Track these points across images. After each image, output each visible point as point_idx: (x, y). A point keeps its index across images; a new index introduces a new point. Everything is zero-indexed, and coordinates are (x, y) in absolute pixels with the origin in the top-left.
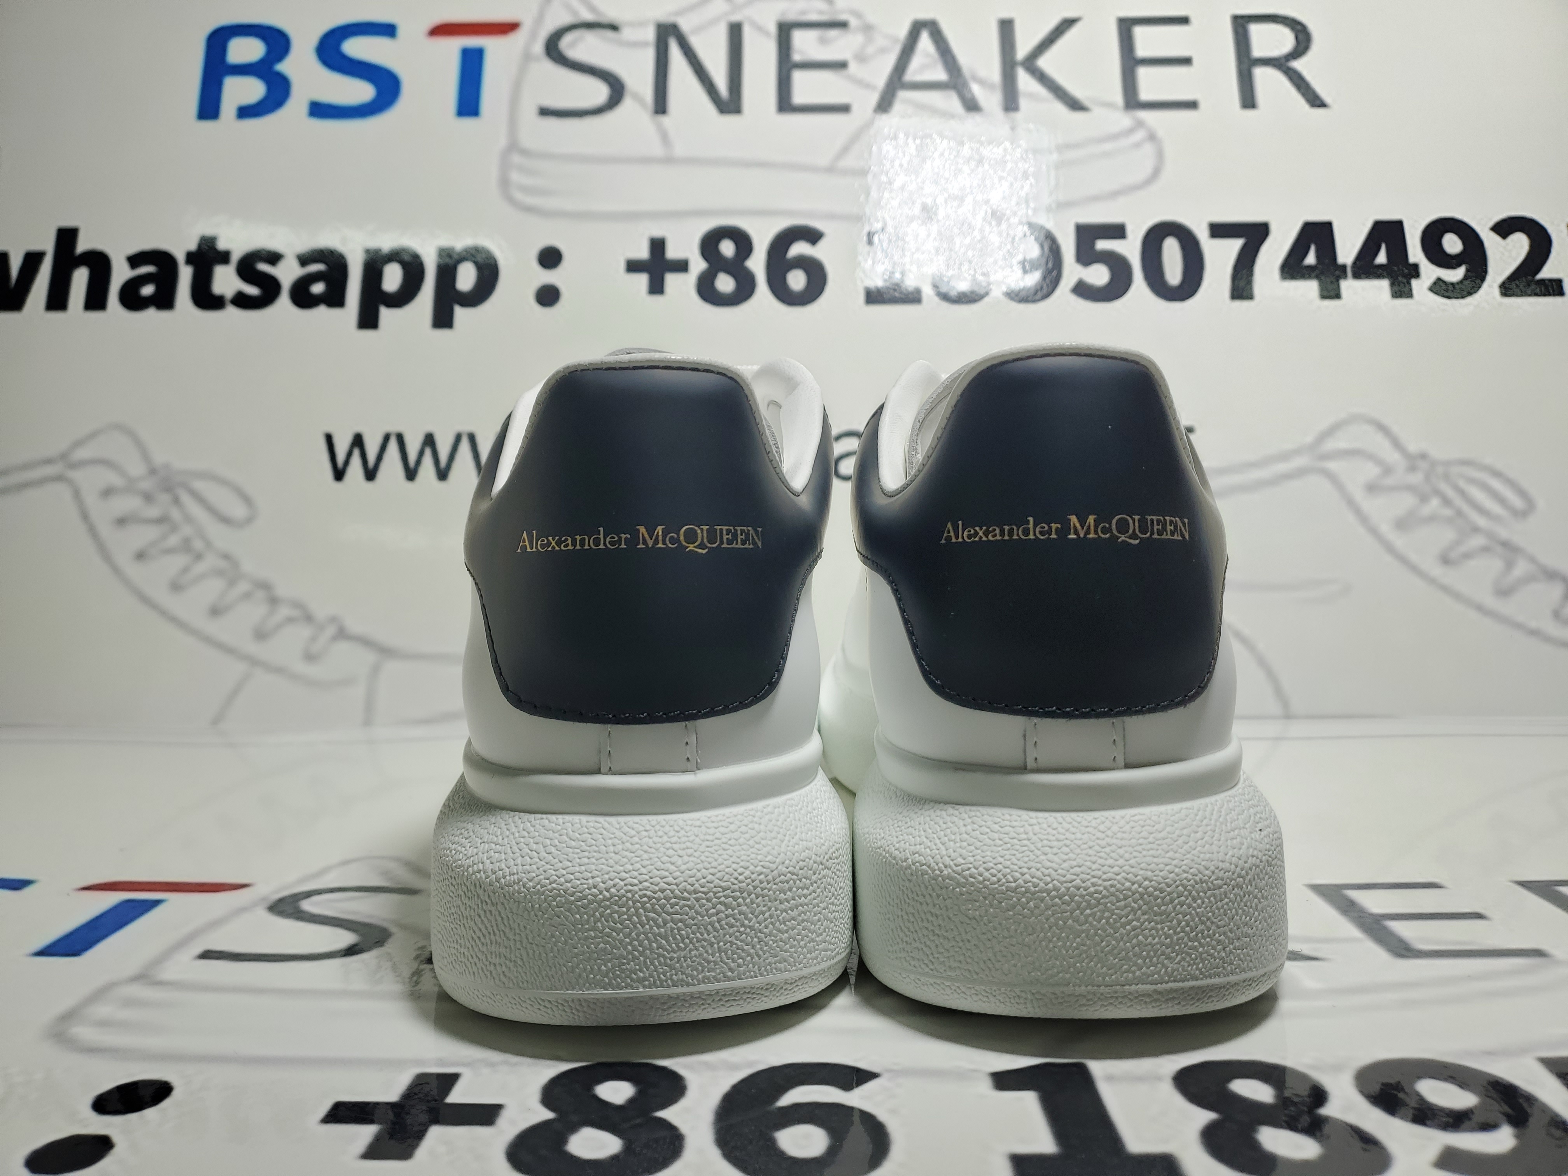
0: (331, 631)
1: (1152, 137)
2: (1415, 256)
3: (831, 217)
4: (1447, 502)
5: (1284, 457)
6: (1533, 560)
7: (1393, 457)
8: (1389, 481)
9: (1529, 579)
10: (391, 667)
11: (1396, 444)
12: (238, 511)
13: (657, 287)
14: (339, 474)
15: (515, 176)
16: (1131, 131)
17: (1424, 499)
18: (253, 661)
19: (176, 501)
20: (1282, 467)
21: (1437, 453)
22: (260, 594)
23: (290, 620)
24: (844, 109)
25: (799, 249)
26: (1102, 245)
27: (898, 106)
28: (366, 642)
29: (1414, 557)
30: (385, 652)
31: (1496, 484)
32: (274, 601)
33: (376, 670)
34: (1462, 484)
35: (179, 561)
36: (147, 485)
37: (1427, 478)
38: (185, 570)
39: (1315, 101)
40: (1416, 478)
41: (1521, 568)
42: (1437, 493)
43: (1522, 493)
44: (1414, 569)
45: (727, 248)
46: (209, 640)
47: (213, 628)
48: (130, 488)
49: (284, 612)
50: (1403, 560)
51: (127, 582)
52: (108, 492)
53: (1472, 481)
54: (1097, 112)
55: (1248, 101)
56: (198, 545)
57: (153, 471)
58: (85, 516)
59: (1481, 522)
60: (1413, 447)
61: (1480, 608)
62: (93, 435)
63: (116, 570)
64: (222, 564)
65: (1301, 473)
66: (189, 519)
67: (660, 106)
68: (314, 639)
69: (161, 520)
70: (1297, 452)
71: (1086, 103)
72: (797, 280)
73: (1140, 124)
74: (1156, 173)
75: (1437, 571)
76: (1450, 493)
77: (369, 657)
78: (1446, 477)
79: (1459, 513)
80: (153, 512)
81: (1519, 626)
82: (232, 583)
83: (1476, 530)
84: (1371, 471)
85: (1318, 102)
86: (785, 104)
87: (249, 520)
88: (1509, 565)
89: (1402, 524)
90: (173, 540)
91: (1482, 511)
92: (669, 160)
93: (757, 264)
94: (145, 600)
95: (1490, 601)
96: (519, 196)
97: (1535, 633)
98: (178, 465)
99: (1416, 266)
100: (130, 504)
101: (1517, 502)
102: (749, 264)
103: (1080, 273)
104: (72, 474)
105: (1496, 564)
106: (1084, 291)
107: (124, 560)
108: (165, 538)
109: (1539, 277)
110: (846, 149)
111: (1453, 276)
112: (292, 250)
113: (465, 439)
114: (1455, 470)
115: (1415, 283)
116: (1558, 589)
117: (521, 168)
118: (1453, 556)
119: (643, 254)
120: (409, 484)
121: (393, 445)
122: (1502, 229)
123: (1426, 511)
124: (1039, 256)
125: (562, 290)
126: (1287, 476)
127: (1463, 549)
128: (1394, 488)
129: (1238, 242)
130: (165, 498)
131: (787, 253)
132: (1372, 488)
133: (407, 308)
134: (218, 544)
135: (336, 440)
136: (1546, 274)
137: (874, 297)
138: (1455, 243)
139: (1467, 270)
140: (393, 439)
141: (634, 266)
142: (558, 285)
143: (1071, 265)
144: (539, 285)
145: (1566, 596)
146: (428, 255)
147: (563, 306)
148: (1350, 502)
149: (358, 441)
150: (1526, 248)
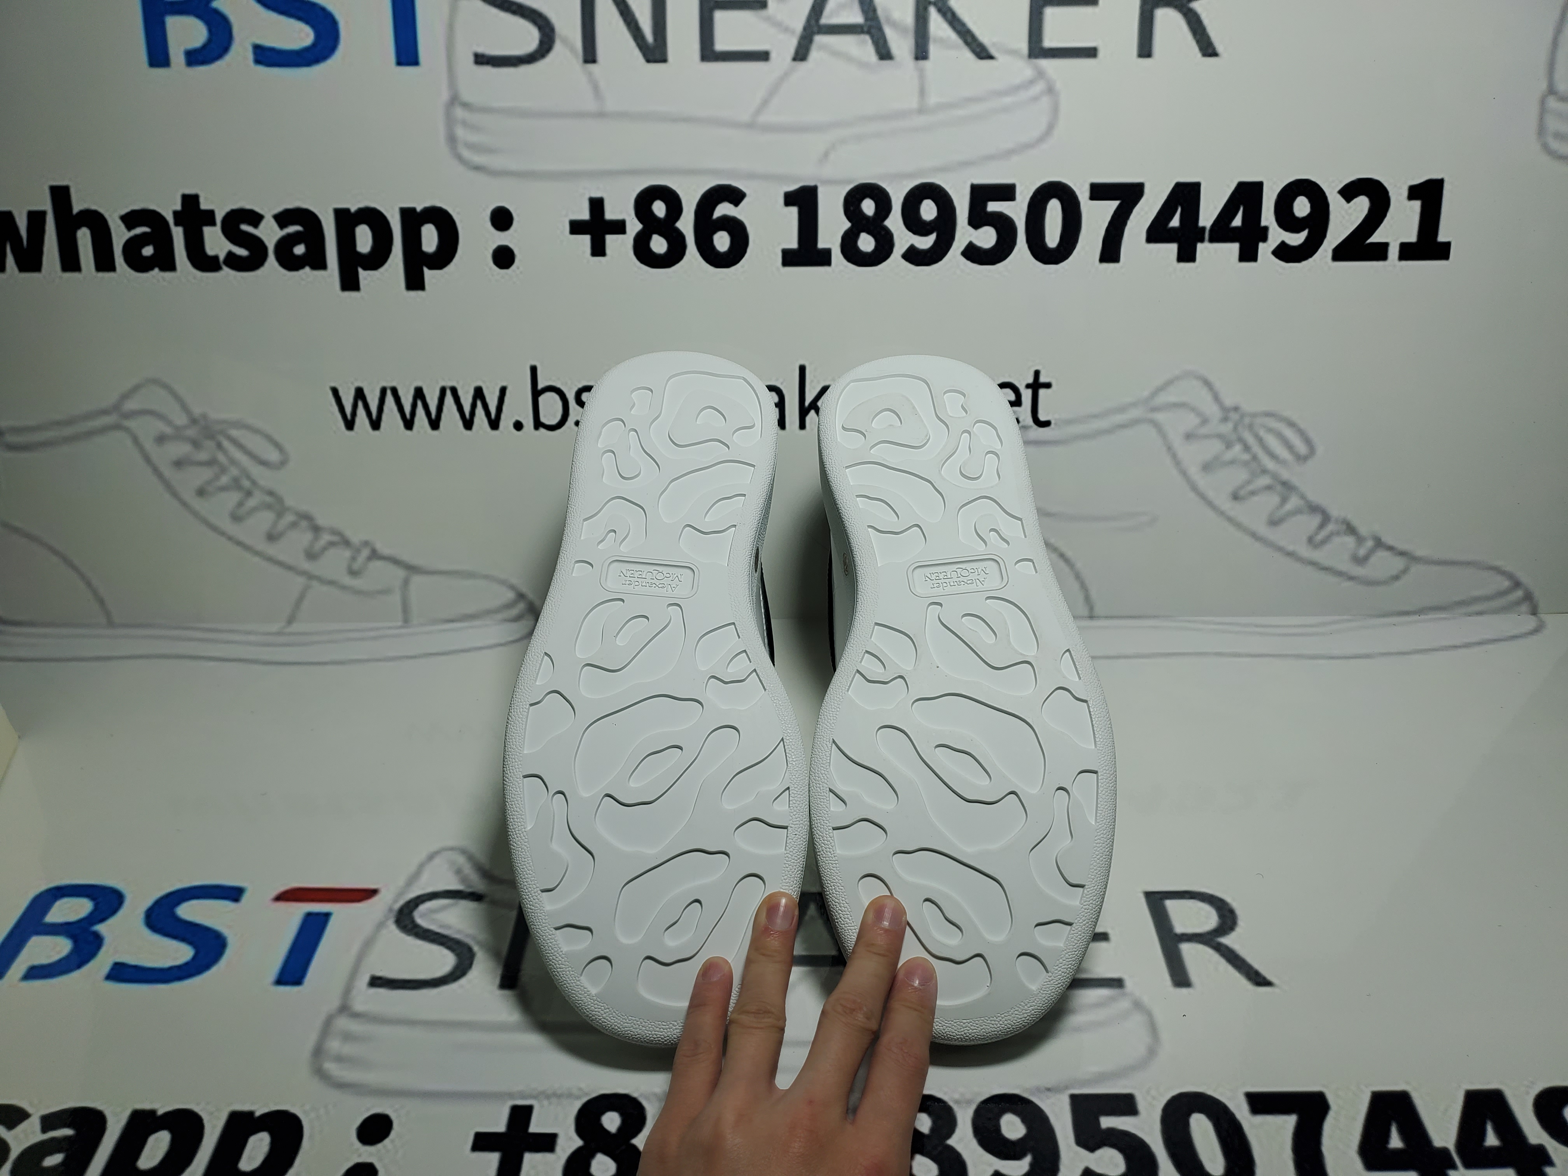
0: (365, 553)
1: (1050, 90)
2: (1267, 219)
3: (751, 176)
4: (1247, 448)
5: (1122, 409)
6: (1303, 497)
7: (1212, 410)
8: (1204, 431)
9: (1297, 512)
10: (417, 580)
11: (1216, 398)
12: (273, 456)
13: (598, 250)
14: (350, 425)
15: (460, 132)
16: (1031, 82)
17: (1229, 445)
18: (310, 577)
19: (219, 446)
20: (1119, 418)
21: (1248, 407)
22: (304, 524)
23: (332, 544)
24: (763, 56)
25: (723, 209)
26: (993, 207)
27: (814, 54)
28: (396, 562)
29: (1211, 494)
30: (412, 569)
31: (1289, 433)
32: (316, 529)
33: (406, 582)
34: (1262, 433)
35: (234, 497)
36: (191, 432)
37: (1235, 428)
38: (240, 504)
39: (1208, 49)
40: (1227, 428)
41: (1294, 502)
42: (1241, 440)
43: (1308, 441)
44: (1210, 504)
45: (659, 209)
46: (271, 560)
47: (272, 550)
48: (178, 435)
49: (326, 538)
50: (1202, 496)
51: (196, 514)
52: (161, 439)
53: (1270, 430)
54: (1002, 59)
55: (1145, 50)
56: (246, 483)
57: (194, 421)
58: (148, 459)
59: (1270, 464)
60: (1229, 402)
61: (1254, 535)
62: (136, 389)
63: (184, 504)
64: (268, 499)
65: (1135, 422)
66: (233, 462)
67: (590, 56)
68: (354, 559)
69: (211, 462)
70: (1134, 405)
71: (993, 51)
72: (722, 241)
73: (1041, 74)
74: (1051, 127)
75: (1227, 505)
76: (1250, 440)
77: (401, 573)
78: (1251, 427)
79: (1255, 458)
80: (203, 456)
81: (1280, 549)
82: (280, 515)
83: (1264, 471)
84: (1191, 421)
85: (1210, 51)
86: (708, 53)
87: (283, 463)
88: (1284, 500)
89: (1207, 467)
90: (224, 480)
91: (1273, 456)
92: (601, 115)
93: (686, 224)
94: (214, 528)
95: (1263, 530)
96: (466, 154)
97: (1290, 554)
98: (214, 415)
99: (1266, 229)
100: (182, 449)
101: (1302, 449)
102: (679, 225)
103: (971, 235)
104: (127, 423)
105: (1274, 499)
106: (973, 254)
107: (189, 496)
108: (217, 477)
109: (1369, 241)
110: (765, 102)
111: (1296, 239)
112: (268, 210)
113: (448, 393)
114: (1259, 421)
115: (1261, 246)
116: (1316, 520)
117: (465, 124)
118: (1242, 493)
119: (584, 214)
120: (408, 432)
121: (390, 399)
122: (1349, 192)
123: (1229, 455)
124: (936, 218)
125: (516, 252)
126: (1123, 426)
127: (1251, 487)
128: (1207, 437)
129: (1114, 204)
130: (210, 444)
131: (712, 214)
132: (1189, 436)
133: (382, 270)
134: (262, 483)
135: (341, 393)
136: (1376, 238)
137: (790, 258)
138: (1305, 206)
139: (1309, 233)
140: (389, 393)
141: (577, 227)
142: (511, 246)
143: (963, 227)
144: (494, 246)
145: (1322, 526)
146: (393, 216)
147: (518, 268)
148: (1169, 449)
149: (360, 394)
150: (1365, 212)
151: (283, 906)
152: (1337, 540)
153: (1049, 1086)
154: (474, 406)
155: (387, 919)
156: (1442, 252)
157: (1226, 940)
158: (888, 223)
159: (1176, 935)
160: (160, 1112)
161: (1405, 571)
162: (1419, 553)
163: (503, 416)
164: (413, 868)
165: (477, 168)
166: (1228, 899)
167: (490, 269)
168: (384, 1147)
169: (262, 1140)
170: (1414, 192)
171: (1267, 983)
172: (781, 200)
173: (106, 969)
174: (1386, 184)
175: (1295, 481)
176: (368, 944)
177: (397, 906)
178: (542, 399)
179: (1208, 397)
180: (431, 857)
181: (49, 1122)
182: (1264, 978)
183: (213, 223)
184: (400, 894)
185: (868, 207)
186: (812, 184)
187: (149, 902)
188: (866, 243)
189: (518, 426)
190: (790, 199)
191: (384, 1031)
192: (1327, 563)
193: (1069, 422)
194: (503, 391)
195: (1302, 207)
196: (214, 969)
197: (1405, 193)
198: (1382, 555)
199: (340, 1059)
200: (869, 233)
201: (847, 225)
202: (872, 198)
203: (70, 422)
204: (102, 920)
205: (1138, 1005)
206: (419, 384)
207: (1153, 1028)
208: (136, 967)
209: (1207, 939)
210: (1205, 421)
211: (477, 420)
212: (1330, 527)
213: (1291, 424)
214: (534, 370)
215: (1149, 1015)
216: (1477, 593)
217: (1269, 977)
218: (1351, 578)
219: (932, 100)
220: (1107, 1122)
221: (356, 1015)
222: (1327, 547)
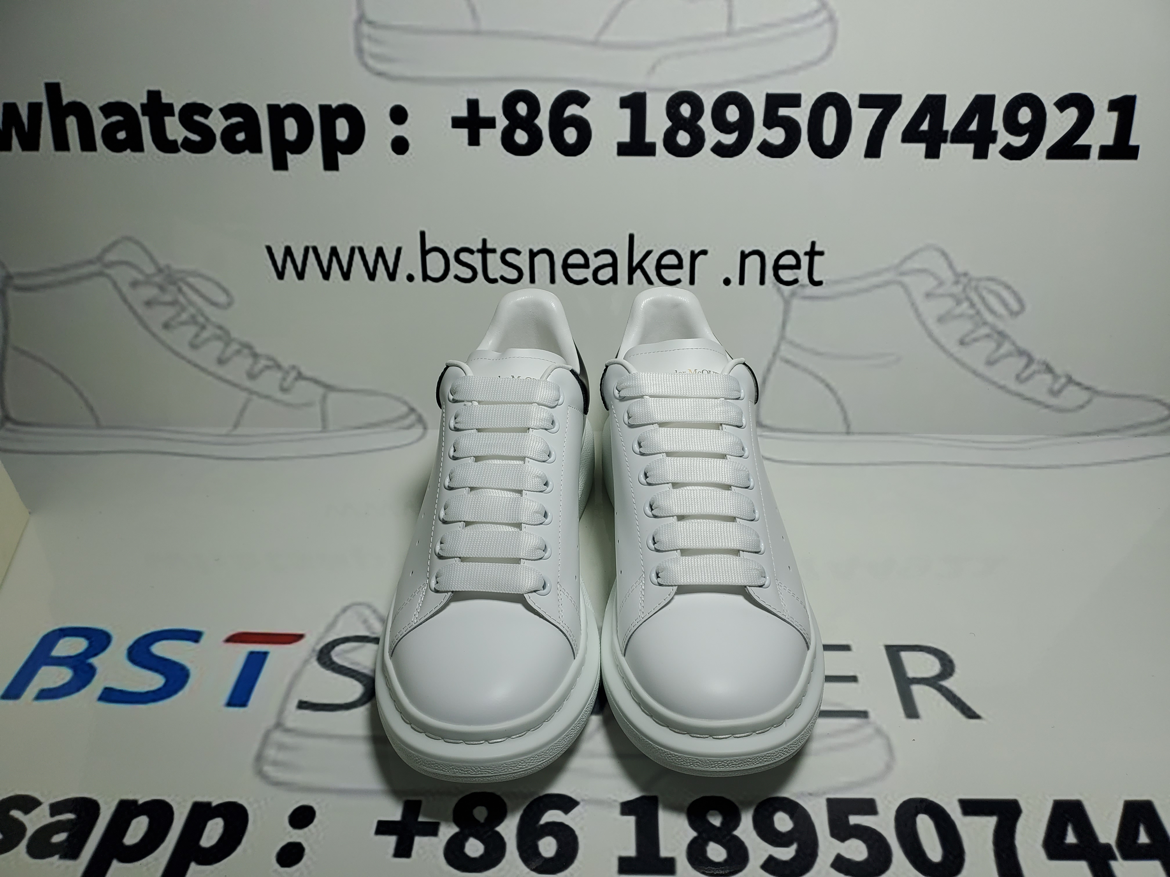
0: (293, 374)
1: (831, 19)
2: (996, 125)
3: (595, 84)
4: (972, 305)
5: (877, 273)
6: (1014, 343)
7: (947, 275)
8: (940, 291)
9: (1009, 355)
10: (333, 396)
11: (951, 266)
12: (222, 298)
13: (474, 140)
14: (281, 275)
15: (366, 45)
16: (817, 12)
17: (959, 303)
18: (250, 391)
19: (180, 290)
20: (875, 280)
21: (974, 273)
22: (246, 351)
23: (268, 367)
25: (572, 110)
26: (783, 112)
28: (316, 381)
29: (943, 341)
30: (328, 387)
31: (1005, 294)
32: (255, 356)
33: (324, 398)
34: (985, 293)
35: (192, 330)
36: (158, 279)
37: (964, 290)
38: (197, 336)
40: (958, 289)
41: (1006, 347)
42: (968, 299)
43: (1020, 301)
44: (942, 348)
45: (522, 109)
46: (220, 378)
47: (221, 371)
48: (148, 281)
49: (263, 362)
50: (937, 342)
51: (163, 343)
52: (135, 284)
53: (991, 292)
56: (201, 319)
57: (160, 271)
58: (125, 300)
59: (989, 318)
60: (960, 269)
61: (975, 373)
62: (114, 244)
63: (154, 335)
64: (218, 332)
65: (887, 283)
66: (191, 303)
68: (284, 379)
69: (174, 303)
70: (887, 270)
72: (571, 135)
73: (824, 5)
74: (830, 49)
75: (955, 349)
76: (976, 299)
77: (319, 390)
78: (976, 289)
79: (978, 313)
80: (168, 298)
81: (994, 383)
82: (227, 344)
83: (985, 323)
84: (930, 283)
87: (230, 304)
88: (999, 346)
89: (941, 319)
90: (184, 316)
91: (992, 312)
92: (477, 33)
93: (543, 121)
94: (177, 354)
95: (982, 368)
96: (371, 62)
97: (1002, 387)
98: (175, 266)
99: (995, 133)
100: (151, 292)
101: (1015, 306)
102: (537, 122)
103: (765, 134)
104: (108, 271)
105: (991, 345)
106: (766, 148)
107: (157, 329)
108: (178, 314)
109: (1076, 143)
110: (606, 25)
111: (1019, 141)
112: (216, 105)
113: (357, 251)
114: (983, 284)
115: (991, 146)
116: (1023, 361)
117: (370, 38)
118: (967, 340)
119: (463, 113)
120: (326, 282)
121: (311, 255)
122: (1062, 104)
123: (958, 311)
124: (738, 120)
125: (410, 141)
126: (878, 286)
127: (974, 335)
128: (942, 295)
129: (877, 111)
130: (172, 288)
131: (563, 113)
132: (928, 295)
133: (305, 154)
134: (213, 319)
135: (274, 251)
136: (1082, 141)
137: (623, 150)
138: (1027, 115)
139: (1029, 136)
140: (311, 251)
141: (457, 123)
142: (406, 137)
143: (759, 128)
144: (393, 137)
145: (1027, 366)
146: (313, 111)
147: (411, 154)
148: (913, 304)
149: (288, 251)
150: (1074, 120)
151: (232, 646)
152: (1038, 377)
153: (810, 791)
154: (376, 262)
155: (311, 657)
156: (1132, 153)
157: (946, 683)
158: (701, 123)
159: (908, 678)
160: (141, 802)
161: (1089, 402)
162: (1100, 388)
163: (399, 270)
164: (330, 619)
165: (380, 74)
166: (948, 652)
167: (390, 155)
168: (310, 830)
169: (217, 824)
170: (1113, 105)
171: (978, 717)
172: (617, 103)
173: (98, 692)
174: (1092, 99)
175: (1008, 331)
176: (297, 676)
177: (319, 647)
178: (429, 257)
179: (945, 265)
180: (345, 610)
181: (56, 808)
182: (974, 713)
183: (173, 115)
184: (320, 639)
185: (686, 110)
186: (642, 91)
187: (130, 642)
188: (683, 139)
189: (410, 278)
190: (625, 103)
191: (310, 742)
192: (1029, 394)
193: (837, 282)
194: (399, 250)
195: (1025, 116)
196: (180, 694)
197: (1106, 106)
198: (1072, 389)
199: (275, 763)
200: (685, 131)
201: (669, 124)
202: (689, 103)
203: (64, 269)
204: (95, 655)
205: (879, 731)
206: (334, 244)
207: (890, 748)
208: (121, 692)
209: (932, 682)
210: (941, 284)
211: (378, 273)
212: (1034, 367)
213: (1008, 287)
214: (423, 234)
215: (887, 739)
216: (1144, 419)
217: (978, 711)
218: (1047, 407)
219: (738, 25)
220: (854, 820)
221: (288, 731)
222: (1030, 383)
